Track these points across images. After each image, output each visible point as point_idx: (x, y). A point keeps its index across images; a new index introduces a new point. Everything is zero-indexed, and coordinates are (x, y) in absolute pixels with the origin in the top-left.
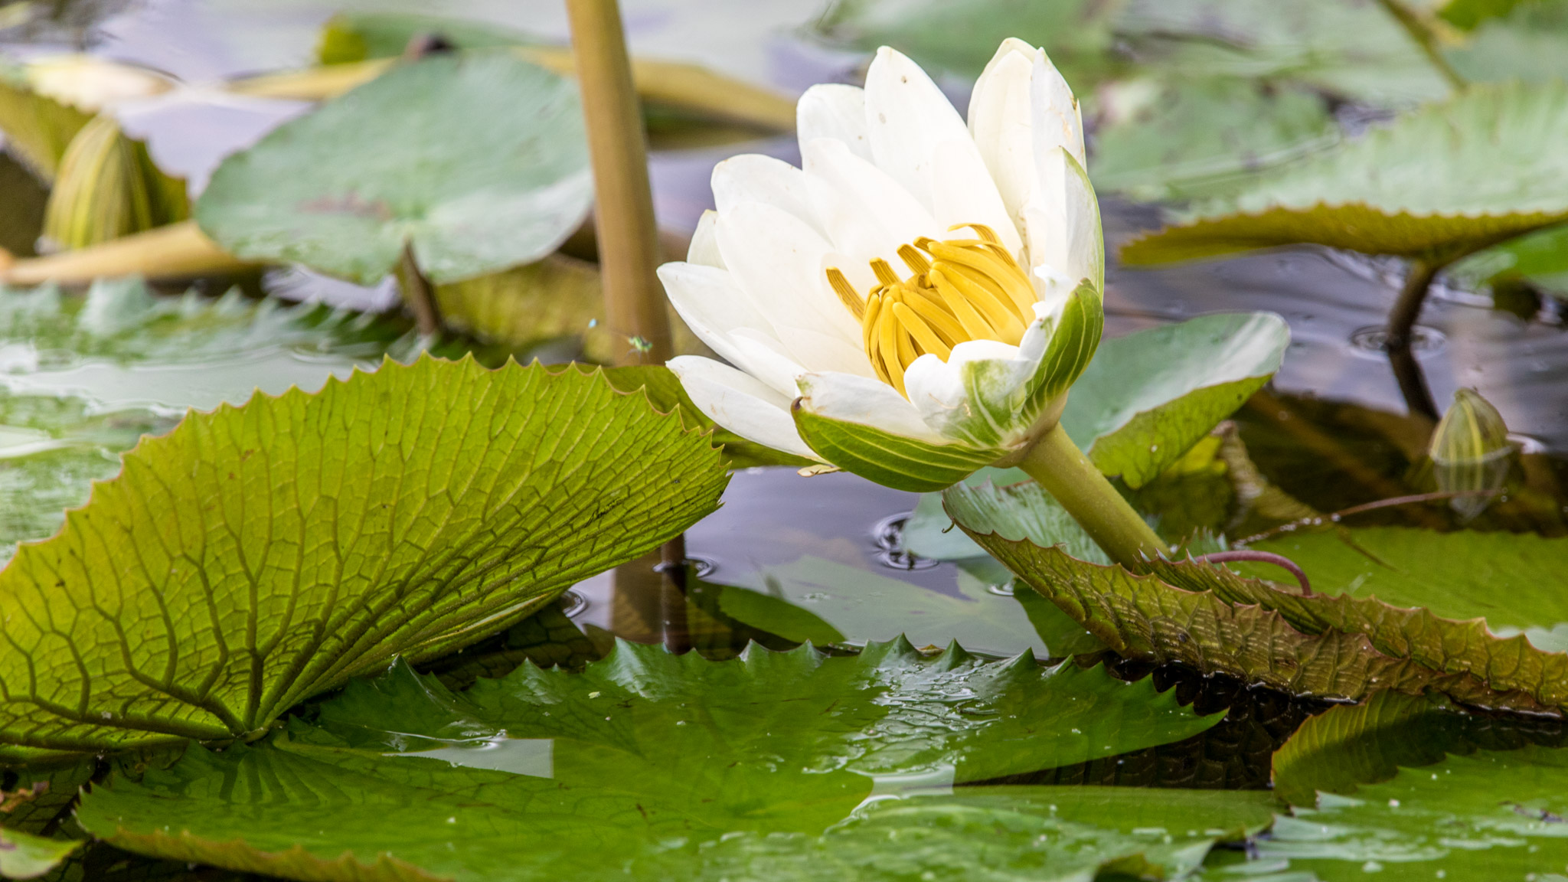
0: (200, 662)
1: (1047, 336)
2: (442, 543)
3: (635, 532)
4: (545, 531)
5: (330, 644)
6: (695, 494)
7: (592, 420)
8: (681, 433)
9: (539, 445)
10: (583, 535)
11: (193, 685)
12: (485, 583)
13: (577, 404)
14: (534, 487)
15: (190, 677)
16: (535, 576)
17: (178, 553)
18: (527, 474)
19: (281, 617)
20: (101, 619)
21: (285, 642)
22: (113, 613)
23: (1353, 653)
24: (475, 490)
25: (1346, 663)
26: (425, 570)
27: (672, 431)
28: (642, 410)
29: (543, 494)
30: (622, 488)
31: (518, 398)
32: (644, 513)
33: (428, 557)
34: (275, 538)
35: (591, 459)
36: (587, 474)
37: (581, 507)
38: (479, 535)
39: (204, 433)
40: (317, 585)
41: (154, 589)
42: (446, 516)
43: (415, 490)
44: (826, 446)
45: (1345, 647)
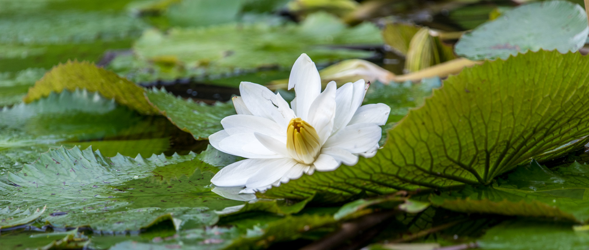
0: (469, 155)
2: (548, 114)
4: (581, 112)
5: (511, 151)
9: (579, 81)
11: (467, 163)
12: (562, 131)
14: (578, 95)
15: (465, 160)
16: (578, 129)
17: (461, 115)
18: (575, 90)
19: (495, 139)
20: (436, 137)
21: (497, 149)
22: (440, 134)
24: (559, 95)
26: (542, 124)
29: (581, 97)
31: (572, 64)
33: (543, 120)
34: (493, 111)
38: (560, 112)
39: (469, 74)
40: (507, 128)
41: (454, 127)
42: (549, 105)
43: (539, 95)
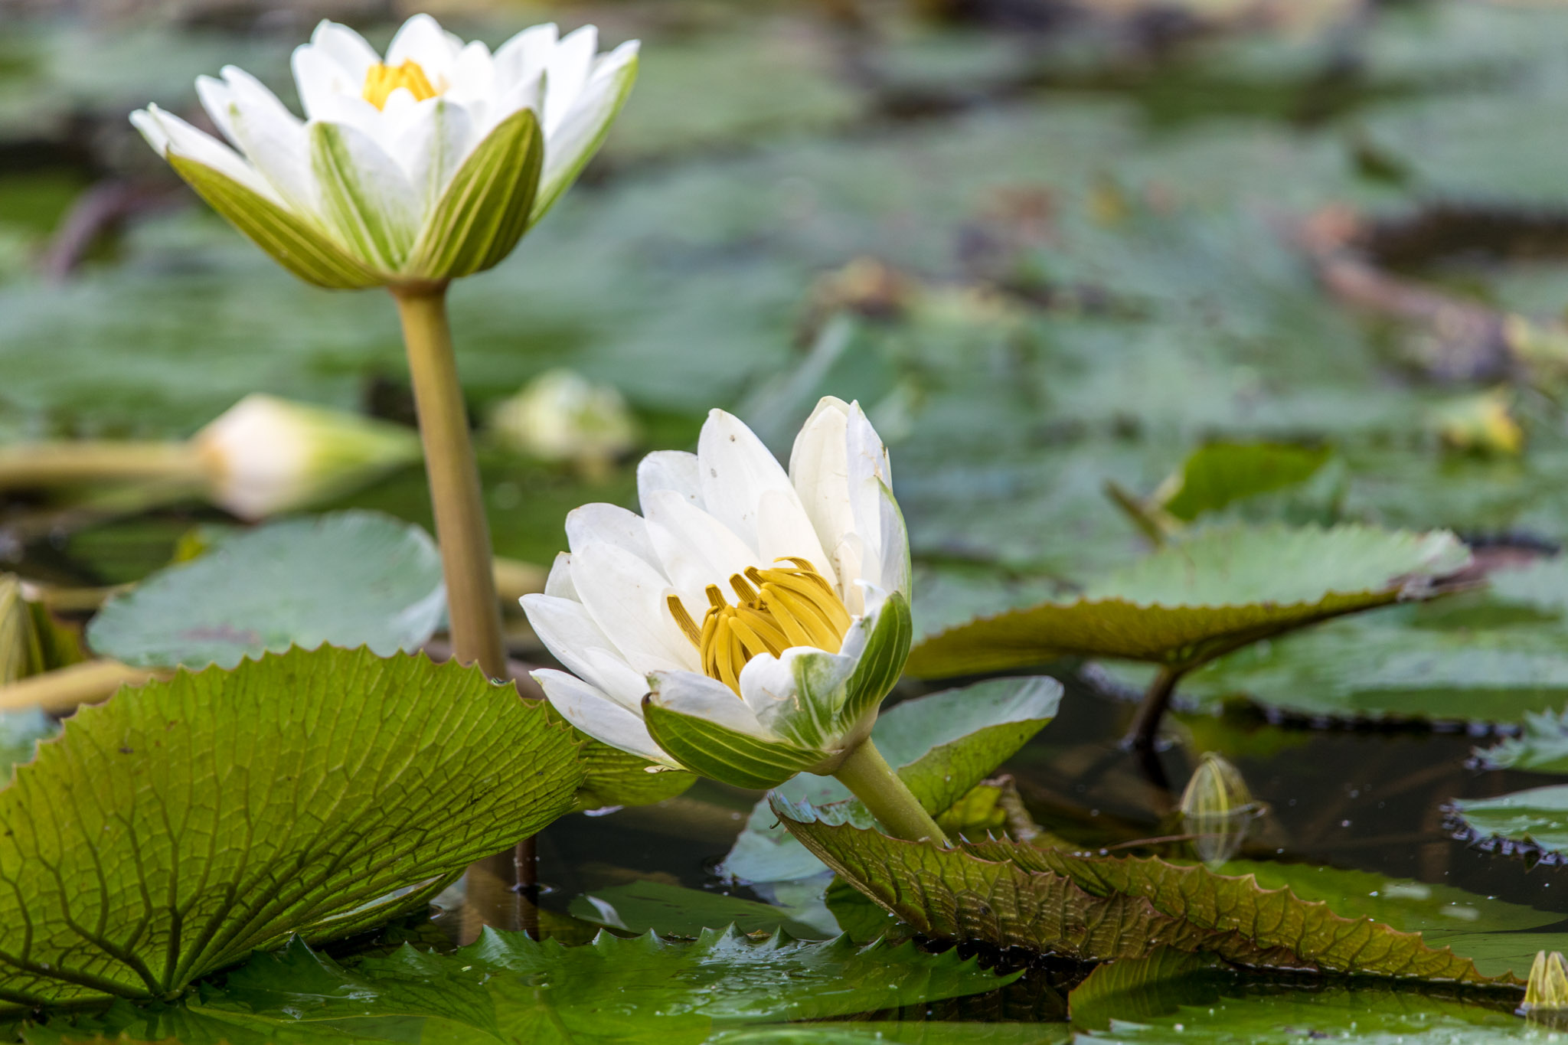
0: (127, 918)
1: (866, 635)
2: (339, 816)
3: (504, 822)
4: (426, 813)
5: (238, 912)
6: (556, 787)
7: (470, 709)
8: (546, 725)
9: (424, 729)
10: (459, 820)
11: (120, 941)
12: (373, 863)
13: (456, 695)
14: (418, 768)
15: (117, 933)
16: (415, 860)
17: (110, 812)
18: (412, 755)
19: (198, 879)
20: (43, 869)
21: (200, 905)
22: (54, 864)
23: (1136, 915)
24: (368, 768)
25: (1129, 926)
26: (322, 843)
27: (538, 723)
28: (514, 704)
29: (426, 776)
30: (493, 775)
31: (406, 685)
32: (512, 802)
33: (326, 830)
34: (195, 804)
35: (468, 745)
36: (464, 760)
37: (458, 792)
38: (370, 811)
39: (134, 704)
40: (230, 849)
41: (89, 843)
42: (342, 791)
43: (315, 765)
44: (672, 738)
45: (1128, 910)
